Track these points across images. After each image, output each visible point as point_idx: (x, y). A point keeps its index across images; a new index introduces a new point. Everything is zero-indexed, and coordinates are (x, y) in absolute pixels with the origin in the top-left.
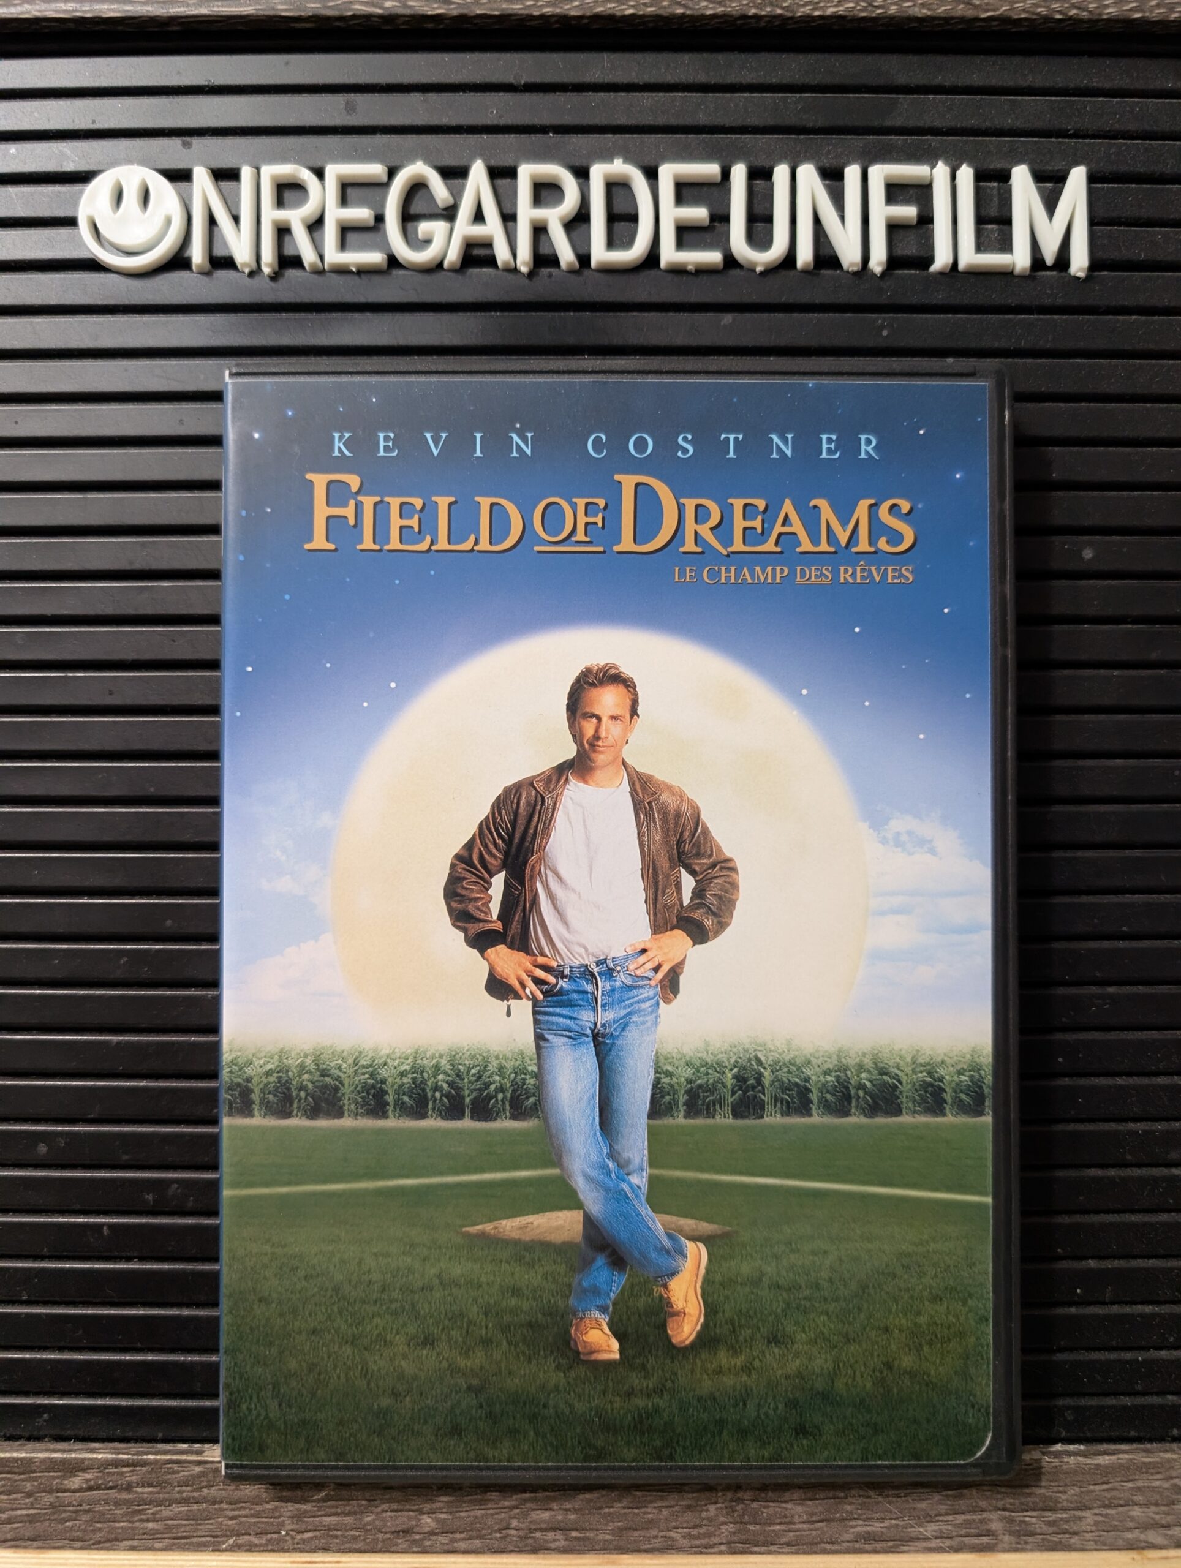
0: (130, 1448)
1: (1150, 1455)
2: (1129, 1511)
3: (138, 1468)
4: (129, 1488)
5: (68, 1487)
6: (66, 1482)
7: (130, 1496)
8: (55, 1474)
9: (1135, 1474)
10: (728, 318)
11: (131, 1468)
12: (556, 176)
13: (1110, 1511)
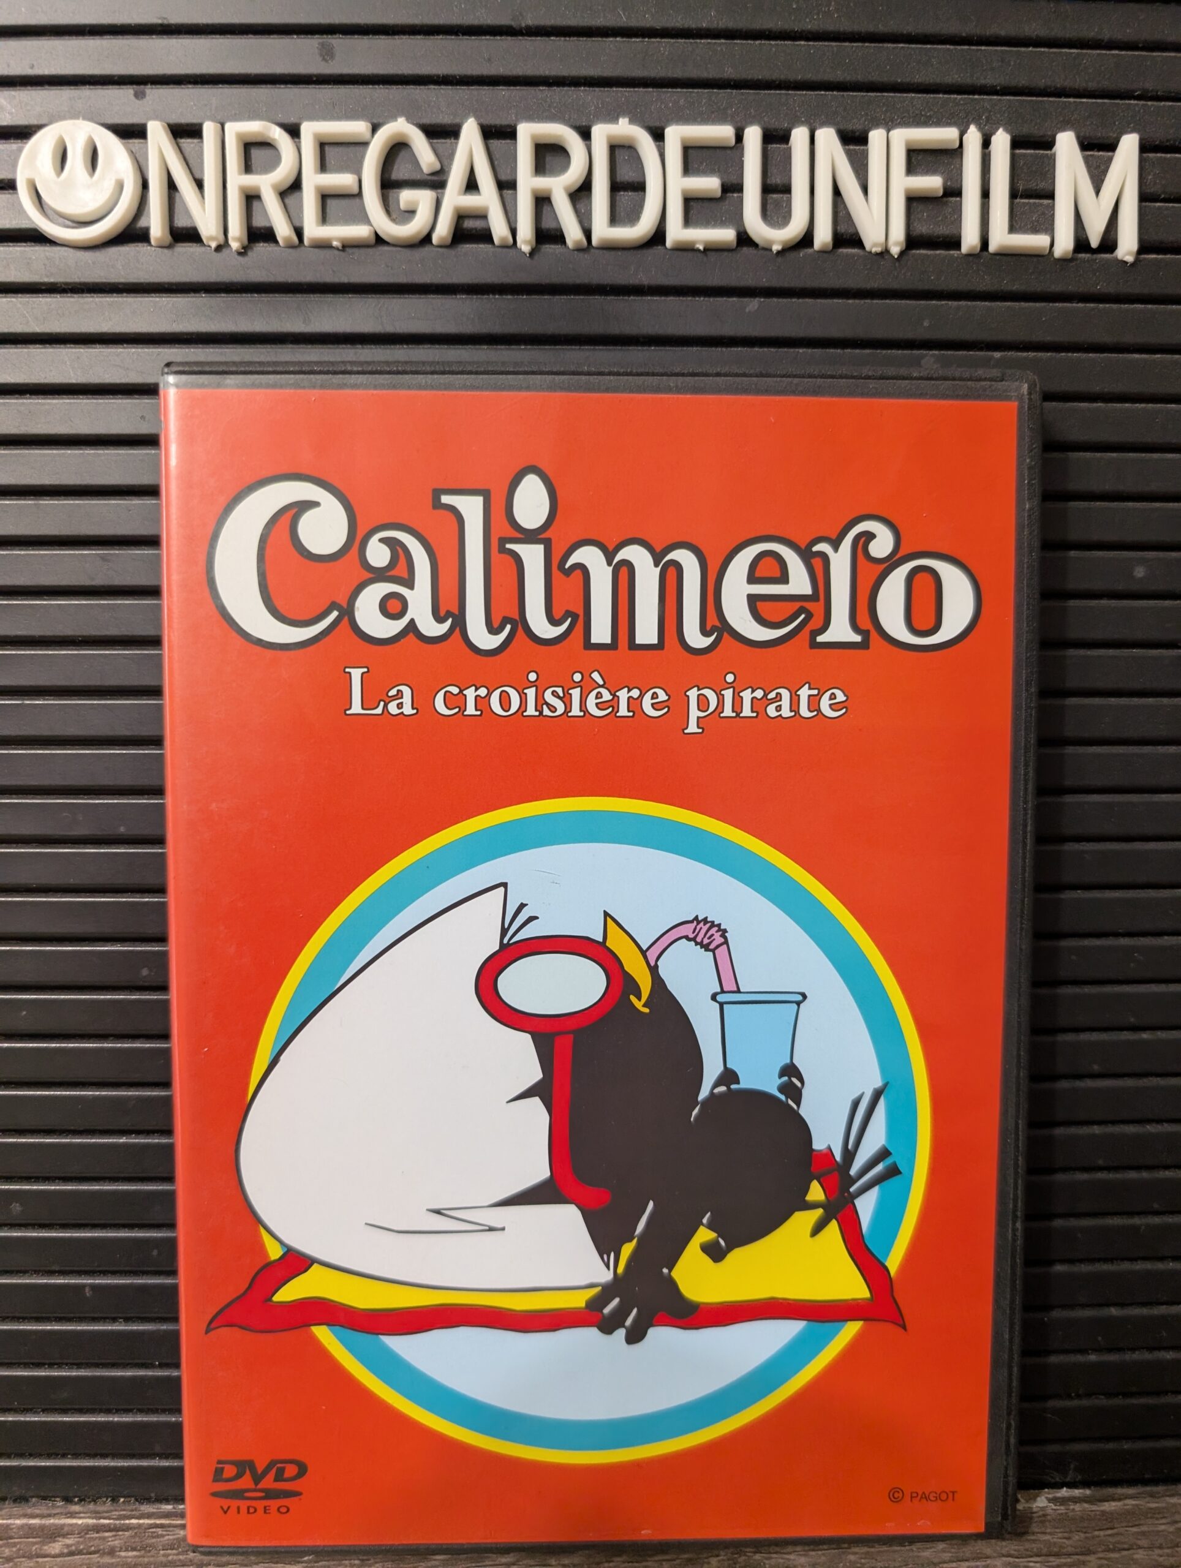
0: (112, 1511)
1: (1157, 1500)
2: (1134, 1554)
3: (120, 1533)
4: (112, 1552)
5: (48, 1552)
6: (46, 1548)
7: (114, 1560)
8: (34, 1540)
9: (1140, 1519)
10: (753, 304)
11: (114, 1533)
12: (561, 136)
13: (1112, 1555)
